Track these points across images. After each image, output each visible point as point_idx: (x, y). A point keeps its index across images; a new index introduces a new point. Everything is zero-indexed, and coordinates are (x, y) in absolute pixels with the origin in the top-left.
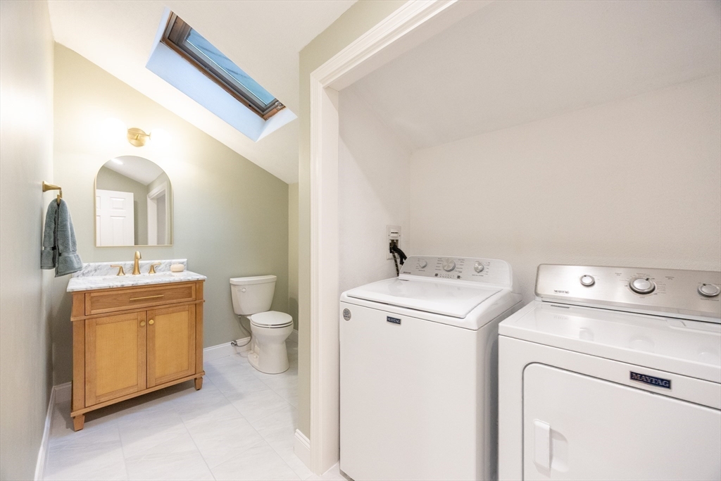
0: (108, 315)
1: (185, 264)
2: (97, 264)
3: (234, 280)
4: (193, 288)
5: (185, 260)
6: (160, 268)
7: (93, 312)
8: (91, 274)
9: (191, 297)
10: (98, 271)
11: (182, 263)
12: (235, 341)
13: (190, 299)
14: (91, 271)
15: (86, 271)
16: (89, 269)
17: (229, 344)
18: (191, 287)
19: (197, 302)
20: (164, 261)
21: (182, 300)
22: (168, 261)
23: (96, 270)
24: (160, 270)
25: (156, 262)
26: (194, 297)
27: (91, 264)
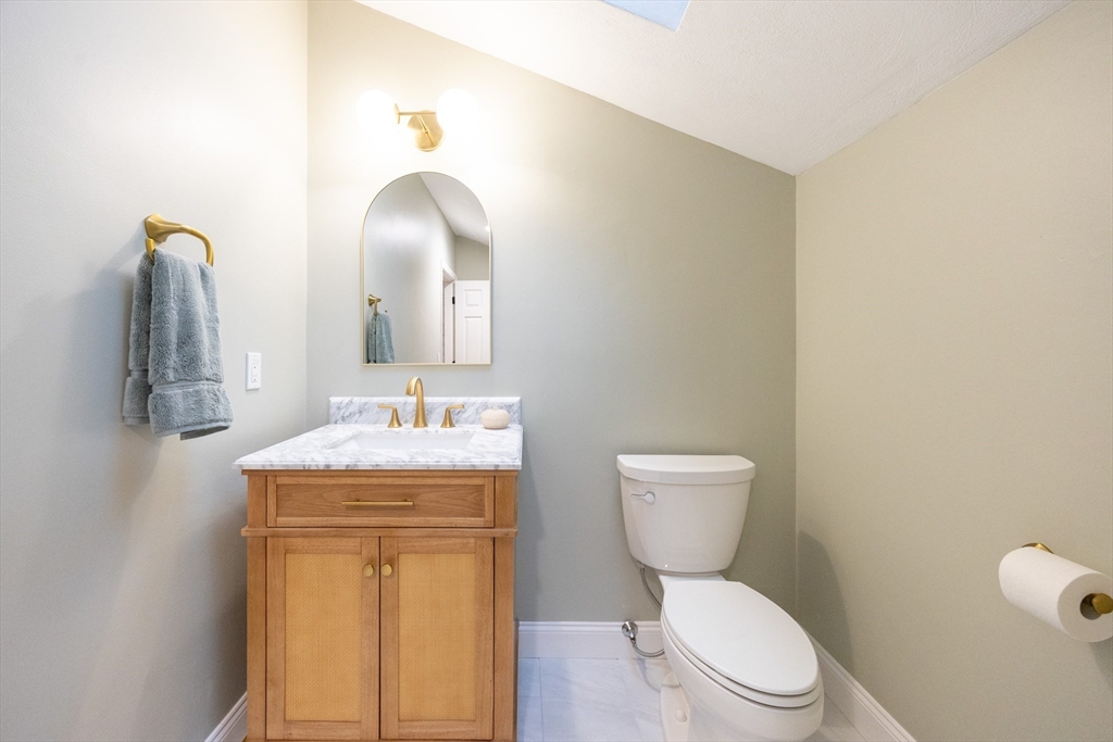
0: (306, 533)
1: (515, 408)
2: (364, 399)
3: (627, 462)
4: (488, 491)
5: (515, 399)
6: (465, 415)
7: (282, 520)
8: (355, 419)
9: (482, 516)
10: (364, 414)
11: (509, 407)
12: (634, 626)
13: (478, 521)
14: (354, 414)
15: (347, 414)
16: (352, 409)
17: (615, 627)
18: (480, 488)
19: (498, 532)
20: (473, 399)
21: (460, 521)
22: (481, 399)
23: (361, 412)
24: (466, 421)
25: (459, 400)
26: (489, 515)
27: (356, 399)
